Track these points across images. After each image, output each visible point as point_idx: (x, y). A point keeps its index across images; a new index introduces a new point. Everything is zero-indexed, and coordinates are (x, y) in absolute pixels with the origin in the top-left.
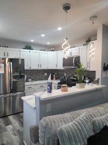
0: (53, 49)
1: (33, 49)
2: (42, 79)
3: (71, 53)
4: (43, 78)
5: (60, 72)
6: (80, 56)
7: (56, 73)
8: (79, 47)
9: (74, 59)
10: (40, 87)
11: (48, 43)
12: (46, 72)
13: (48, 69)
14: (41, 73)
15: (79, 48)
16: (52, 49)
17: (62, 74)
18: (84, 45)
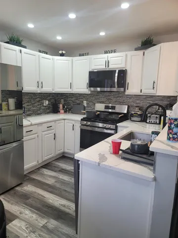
0: (64, 52)
1: (25, 47)
2: (39, 112)
3: (107, 63)
4: (41, 111)
5: (73, 99)
6: (128, 68)
7: (62, 100)
8: (127, 53)
9: (116, 75)
10: (46, 129)
11: (59, 38)
12: (46, 99)
13: (54, 92)
14: (38, 99)
15: (126, 55)
16: (60, 52)
17: (78, 102)
18: (136, 49)
